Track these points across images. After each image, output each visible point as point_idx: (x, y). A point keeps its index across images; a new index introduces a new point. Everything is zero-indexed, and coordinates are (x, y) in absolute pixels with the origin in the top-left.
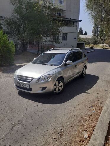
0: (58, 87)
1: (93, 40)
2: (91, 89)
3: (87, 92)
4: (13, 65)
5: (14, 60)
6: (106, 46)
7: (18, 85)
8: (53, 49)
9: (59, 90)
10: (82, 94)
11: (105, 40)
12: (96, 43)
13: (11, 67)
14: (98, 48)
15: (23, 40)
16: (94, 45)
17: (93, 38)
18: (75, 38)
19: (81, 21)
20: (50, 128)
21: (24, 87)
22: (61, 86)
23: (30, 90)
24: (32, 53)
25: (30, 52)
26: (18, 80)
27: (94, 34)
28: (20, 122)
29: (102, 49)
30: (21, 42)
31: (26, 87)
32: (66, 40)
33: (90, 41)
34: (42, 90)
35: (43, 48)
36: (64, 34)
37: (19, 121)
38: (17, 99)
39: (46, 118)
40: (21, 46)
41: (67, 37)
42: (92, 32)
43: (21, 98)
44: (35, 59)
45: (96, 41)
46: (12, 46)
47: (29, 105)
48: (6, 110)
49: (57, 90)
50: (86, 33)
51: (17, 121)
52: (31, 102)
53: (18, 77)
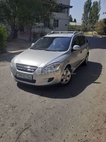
0: (65, 77)
1: (83, 28)
2: (99, 78)
3: (96, 81)
4: (6, 52)
5: (6, 47)
6: (95, 33)
7: (17, 76)
8: (53, 33)
9: (66, 80)
10: (92, 84)
11: (94, 27)
12: (86, 30)
13: (4, 54)
14: (88, 36)
15: (13, 26)
16: (84, 32)
17: (83, 25)
18: (66, 25)
19: (72, 7)
20: (70, 134)
21: (26, 78)
22: (69, 76)
23: (34, 81)
24: (24, 40)
25: (21, 39)
26: (17, 70)
27: (83, 21)
28: (27, 127)
29: (92, 36)
30: (11, 28)
31: (28, 78)
32: (58, 26)
33: (80, 29)
34: (49, 81)
35: (36, 35)
36: (55, 20)
37: (26, 124)
38: (18, 93)
39: (60, 119)
40: (11, 33)
41: (58, 23)
42: (82, 20)
43: (22, 91)
44: (33, 44)
45: (86, 29)
46: (4, 31)
47: (33, 101)
48: (6, 109)
49: (64, 80)
50: (75, 21)
51: (24, 125)
52: (35, 97)
53: (17, 66)
